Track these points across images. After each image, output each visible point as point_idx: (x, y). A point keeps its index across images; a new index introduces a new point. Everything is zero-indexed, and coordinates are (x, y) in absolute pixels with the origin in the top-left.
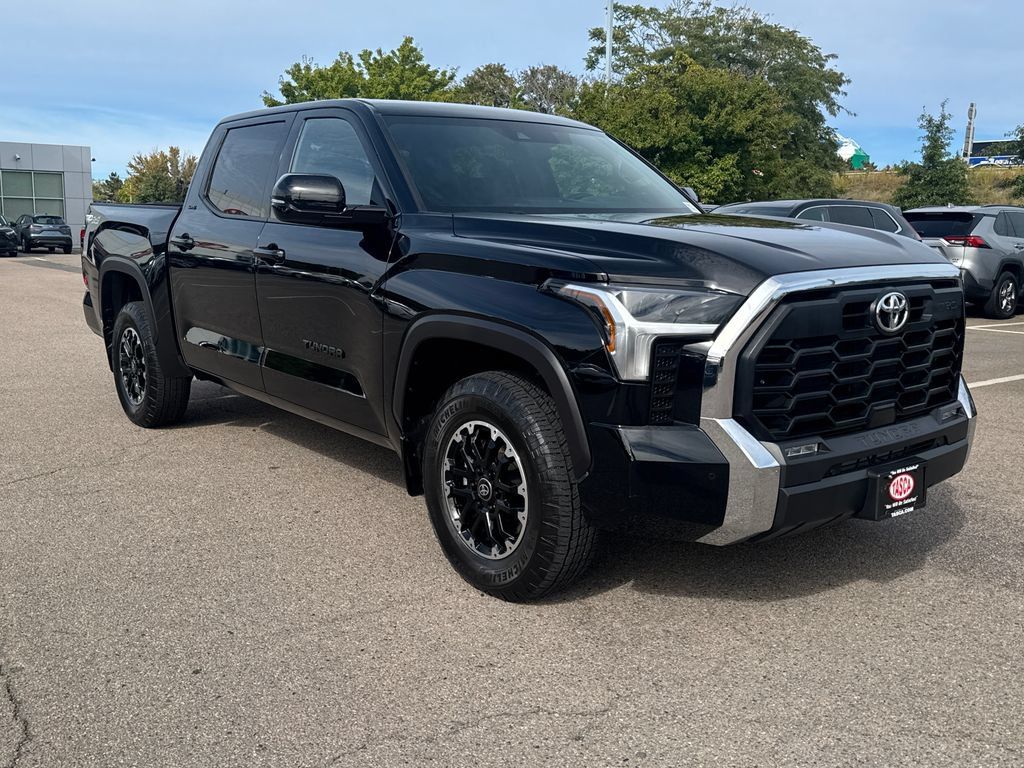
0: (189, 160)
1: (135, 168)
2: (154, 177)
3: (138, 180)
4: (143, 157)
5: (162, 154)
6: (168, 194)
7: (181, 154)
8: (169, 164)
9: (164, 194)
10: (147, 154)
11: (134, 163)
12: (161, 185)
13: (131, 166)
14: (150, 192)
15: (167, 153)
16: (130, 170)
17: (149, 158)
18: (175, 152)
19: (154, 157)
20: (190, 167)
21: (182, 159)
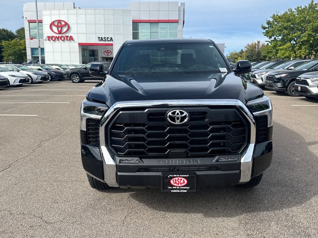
0: (263, 44)
1: (247, 48)
2: (251, 50)
3: (247, 51)
4: (249, 44)
5: (255, 44)
6: (255, 55)
7: (261, 43)
8: (257, 46)
9: (253, 55)
10: (250, 43)
11: (246, 46)
12: (253, 52)
13: (246, 47)
14: (250, 54)
15: (257, 43)
16: (245, 48)
17: (251, 45)
18: (259, 42)
19: (252, 44)
20: (263, 46)
21: (261, 44)
